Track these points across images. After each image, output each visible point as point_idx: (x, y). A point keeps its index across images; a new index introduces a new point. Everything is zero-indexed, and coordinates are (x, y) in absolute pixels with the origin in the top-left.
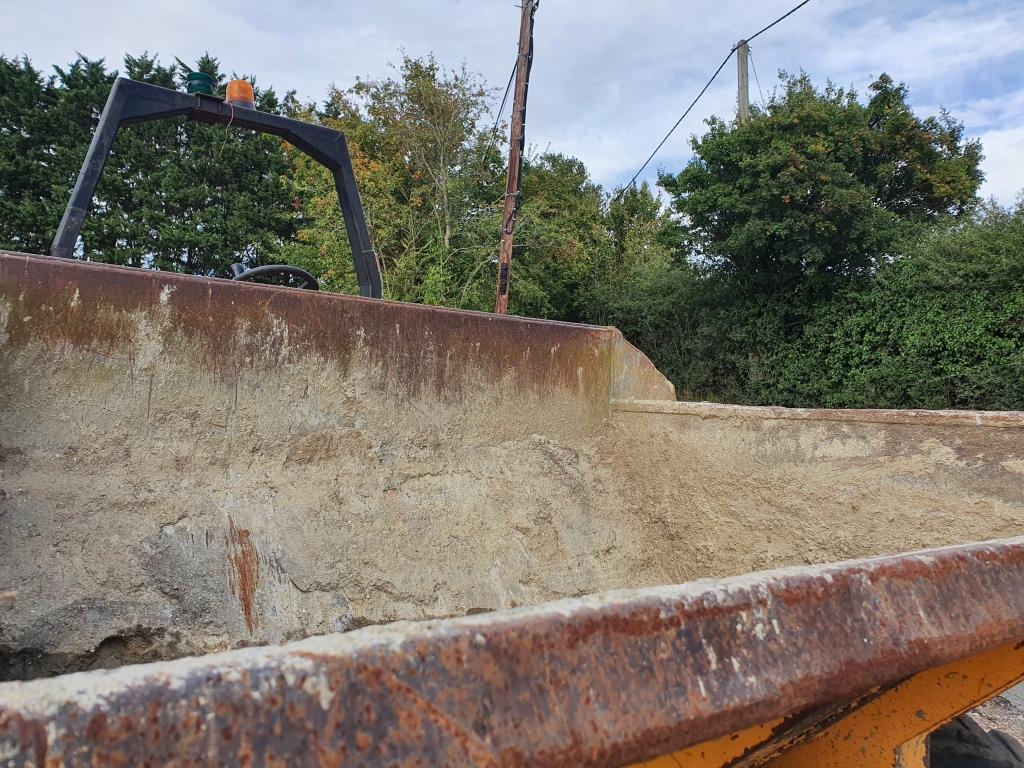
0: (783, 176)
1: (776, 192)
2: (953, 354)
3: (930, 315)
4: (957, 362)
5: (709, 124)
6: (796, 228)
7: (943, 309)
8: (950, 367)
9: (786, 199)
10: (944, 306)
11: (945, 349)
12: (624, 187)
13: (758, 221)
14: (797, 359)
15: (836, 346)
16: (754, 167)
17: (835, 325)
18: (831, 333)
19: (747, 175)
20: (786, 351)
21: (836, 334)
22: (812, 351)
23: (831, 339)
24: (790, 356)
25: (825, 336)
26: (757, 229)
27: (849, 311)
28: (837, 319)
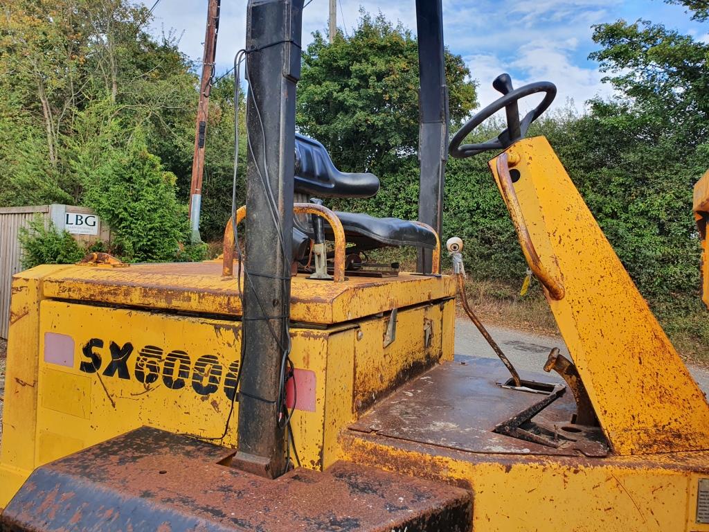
0: (387, 80)
1: (380, 91)
2: (484, 212)
3: (469, 186)
4: (486, 217)
5: (314, 36)
6: (388, 121)
7: (477, 183)
8: (482, 220)
9: (386, 97)
10: (478, 181)
11: (478, 208)
12: (229, 70)
13: (362, 113)
14: (373, 211)
15: (400, 204)
16: (362, 72)
17: (399, 190)
18: (397, 195)
19: (356, 77)
20: (365, 206)
21: (400, 196)
22: (383, 207)
23: (397, 199)
24: (368, 210)
25: (392, 197)
26: (362, 118)
27: (409, 181)
28: (401, 186)
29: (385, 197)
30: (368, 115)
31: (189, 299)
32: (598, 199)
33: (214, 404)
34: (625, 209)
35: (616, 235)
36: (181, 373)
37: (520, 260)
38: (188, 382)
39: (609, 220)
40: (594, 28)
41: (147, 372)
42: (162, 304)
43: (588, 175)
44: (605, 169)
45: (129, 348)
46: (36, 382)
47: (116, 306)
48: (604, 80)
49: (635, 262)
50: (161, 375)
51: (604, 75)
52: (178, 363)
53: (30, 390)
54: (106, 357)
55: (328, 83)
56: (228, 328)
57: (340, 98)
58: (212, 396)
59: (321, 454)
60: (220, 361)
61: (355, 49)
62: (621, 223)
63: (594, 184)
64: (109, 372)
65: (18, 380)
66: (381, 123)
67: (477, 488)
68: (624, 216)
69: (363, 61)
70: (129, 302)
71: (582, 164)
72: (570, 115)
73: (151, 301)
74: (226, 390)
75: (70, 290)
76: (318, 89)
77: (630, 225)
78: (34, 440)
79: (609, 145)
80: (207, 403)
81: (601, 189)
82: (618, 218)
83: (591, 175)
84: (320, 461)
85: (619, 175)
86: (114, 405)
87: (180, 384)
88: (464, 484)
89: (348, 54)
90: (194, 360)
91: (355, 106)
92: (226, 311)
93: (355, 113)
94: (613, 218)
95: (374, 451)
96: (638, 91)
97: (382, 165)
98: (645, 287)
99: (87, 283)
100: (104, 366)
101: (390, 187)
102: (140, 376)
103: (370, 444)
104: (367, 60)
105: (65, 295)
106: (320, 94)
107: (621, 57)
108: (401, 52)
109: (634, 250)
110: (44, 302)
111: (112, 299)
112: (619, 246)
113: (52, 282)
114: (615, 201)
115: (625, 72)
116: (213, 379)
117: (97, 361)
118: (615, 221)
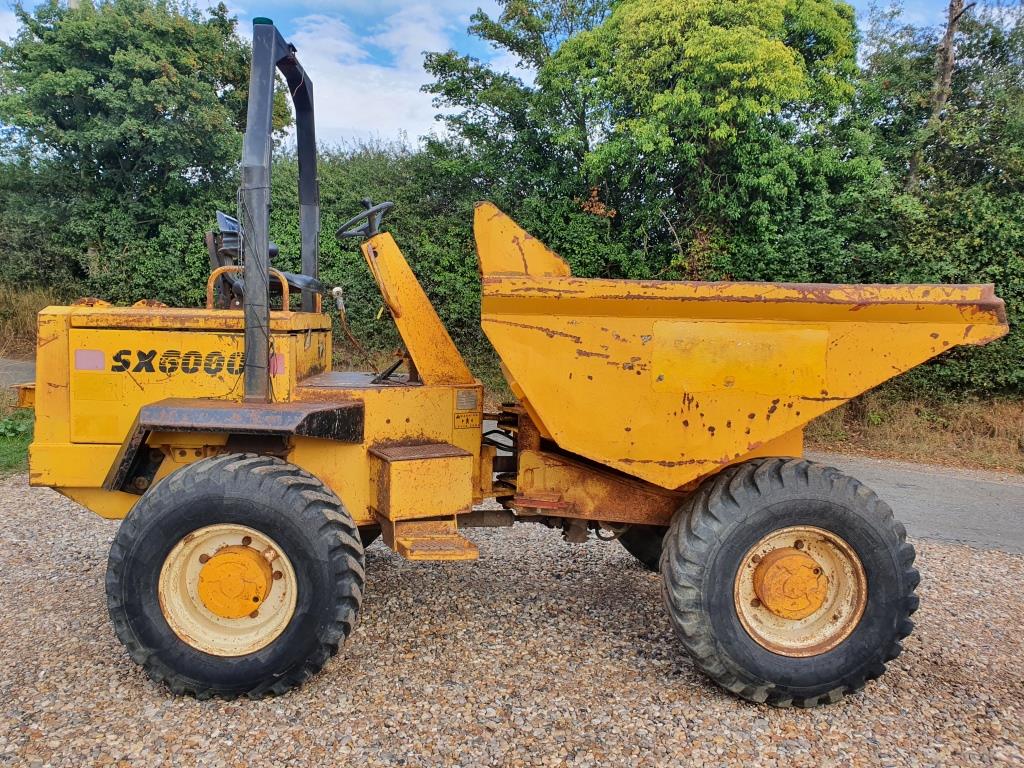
13: (134, 121)
14: (155, 256)
15: (196, 247)
16: (128, 64)
17: (194, 228)
18: (190, 235)
19: (121, 70)
20: (142, 248)
21: (195, 236)
22: (171, 250)
23: (190, 240)
24: (148, 253)
25: (184, 237)
26: (134, 128)
27: (207, 216)
28: (196, 223)
29: (173, 237)
30: (143, 124)
31: (198, 321)
32: (435, 250)
33: (221, 378)
34: (462, 262)
35: (454, 290)
36: (195, 364)
37: (354, 318)
38: (201, 368)
39: (447, 273)
40: (424, 55)
41: (168, 366)
42: (178, 326)
43: (424, 222)
44: (441, 217)
45: (153, 353)
46: (68, 384)
47: (138, 329)
48: (438, 117)
49: (473, 318)
50: (180, 367)
51: (437, 112)
52: (192, 359)
53: (63, 390)
54: (134, 361)
55: (74, 70)
56: (227, 336)
57: (100, 97)
58: (219, 374)
59: (289, 394)
60: (223, 354)
61: (118, 27)
62: (458, 277)
63: (431, 234)
64: (138, 369)
65: (50, 384)
66: (161, 140)
67: (365, 402)
68: (461, 270)
69: (130, 47)
70: (151, 326)
71: (418, 210)
72: (404, 150)
73: (169, 324)
74: (228, 370)
75: (97, 320)
76: (59, 77)
77: (467, 280)
78: (69, 421)
79: (445, 190)
80: (216, 378)
81: (438, 239)
82: (456, 272)
83: (428, 222)
84: (289, 398)
85: (456, 225)
86: (142, 389)
87: (195, 370)
88: (360, 400)
89: (106, 32)
90: (204, 356)
91: (123, 111)
92: (224, 327)
93: (121, 120)
94: (451, 272)
95: (314, 393)
96: (471, 131)
97: (165, 192)
98: (481, 344)
99: (113, 315)
100: (133, 366)
101: (179, 223)
102: (163, 369)
103: (311, 390)
104: (138, 47)
105: (94, 324)
106: (64, 86)
107: (453, 93)
108: (189, 43)
109: (471, 306)
110: (71, 330)
111: (136, 325)
112: (457, 301)
113: (80, 316)
114: (452, 253)
115: (458, 110)
116: (219, 365)
117: (127, 364)
118: (452, 275)
